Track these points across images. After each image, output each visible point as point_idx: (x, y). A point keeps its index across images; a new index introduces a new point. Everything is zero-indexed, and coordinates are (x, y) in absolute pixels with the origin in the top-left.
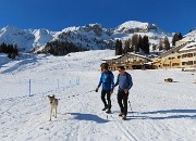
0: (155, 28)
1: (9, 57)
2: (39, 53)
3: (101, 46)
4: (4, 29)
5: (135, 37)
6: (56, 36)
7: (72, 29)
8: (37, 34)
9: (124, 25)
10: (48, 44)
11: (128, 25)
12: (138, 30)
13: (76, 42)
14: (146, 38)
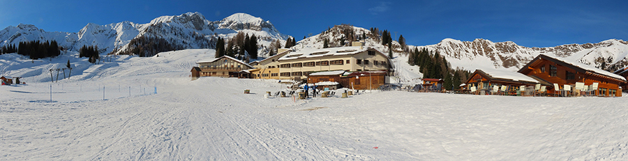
0: (269, 26)
1: (90, 61)
2: (121, 53)
3: (201, 43)
4: (85, 29)
5: (241, 36)
6: (142, 29)
7: (164, 19)
8: (119, 29)
9: (231, 18)
10: (133, 42)
11: (238, 18)
12: (249, 26)
13: (168, 37)
14: (254, 38)
